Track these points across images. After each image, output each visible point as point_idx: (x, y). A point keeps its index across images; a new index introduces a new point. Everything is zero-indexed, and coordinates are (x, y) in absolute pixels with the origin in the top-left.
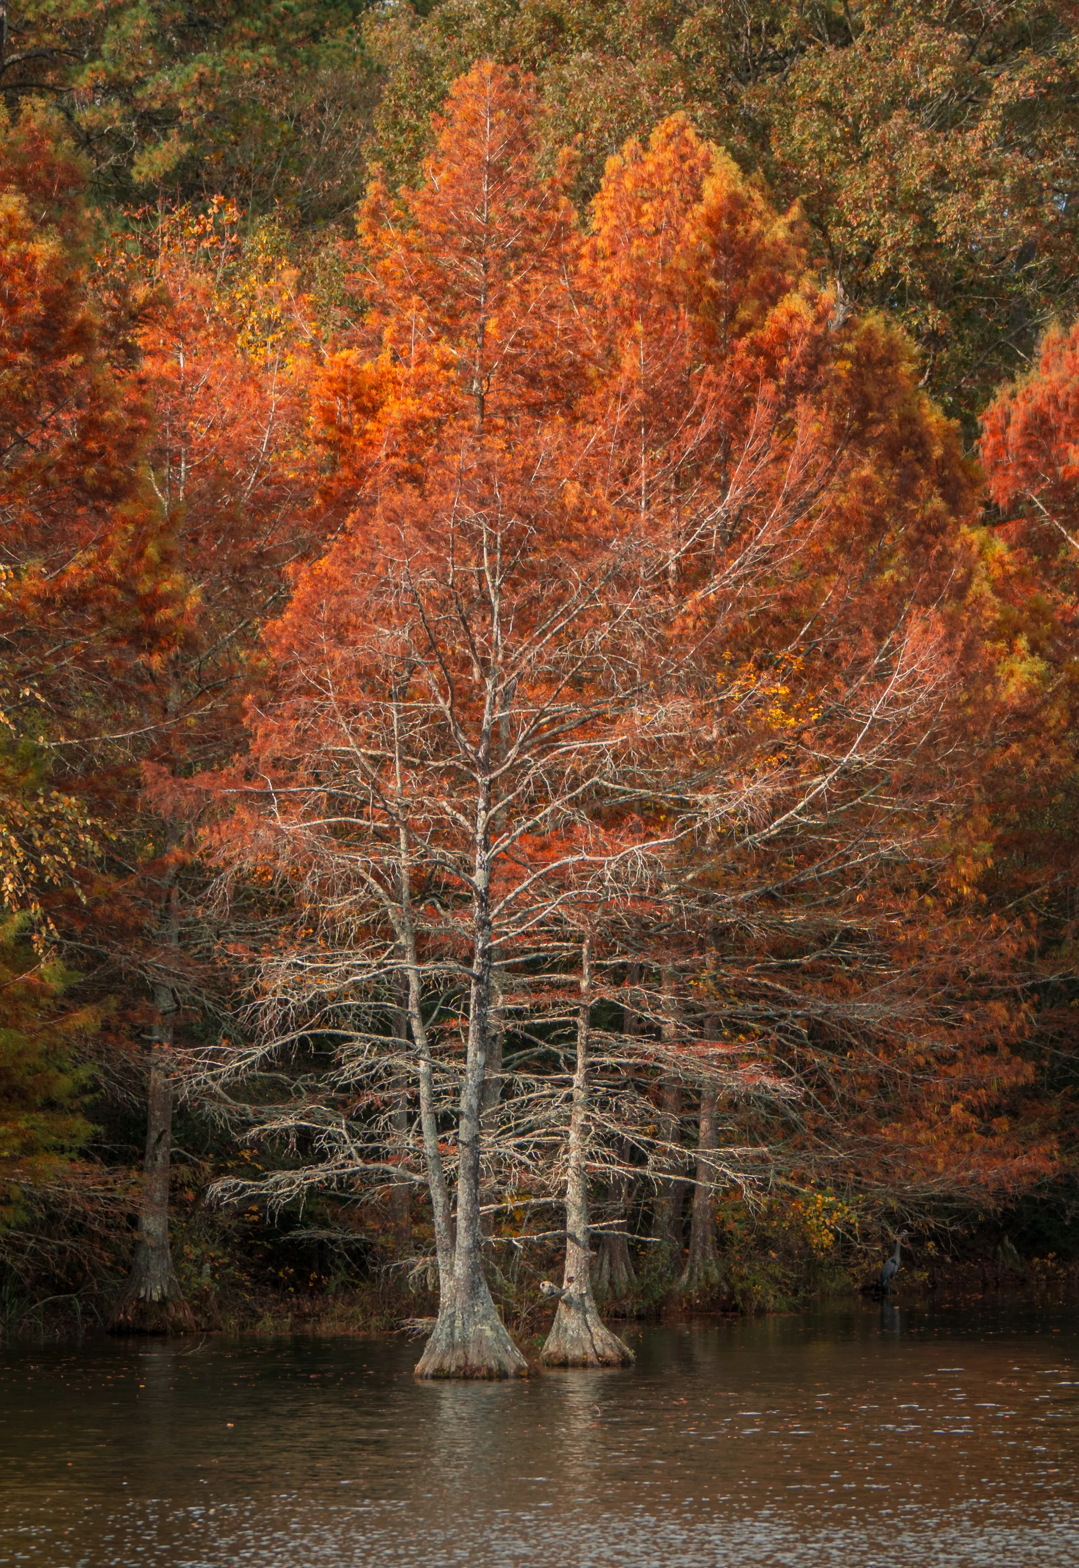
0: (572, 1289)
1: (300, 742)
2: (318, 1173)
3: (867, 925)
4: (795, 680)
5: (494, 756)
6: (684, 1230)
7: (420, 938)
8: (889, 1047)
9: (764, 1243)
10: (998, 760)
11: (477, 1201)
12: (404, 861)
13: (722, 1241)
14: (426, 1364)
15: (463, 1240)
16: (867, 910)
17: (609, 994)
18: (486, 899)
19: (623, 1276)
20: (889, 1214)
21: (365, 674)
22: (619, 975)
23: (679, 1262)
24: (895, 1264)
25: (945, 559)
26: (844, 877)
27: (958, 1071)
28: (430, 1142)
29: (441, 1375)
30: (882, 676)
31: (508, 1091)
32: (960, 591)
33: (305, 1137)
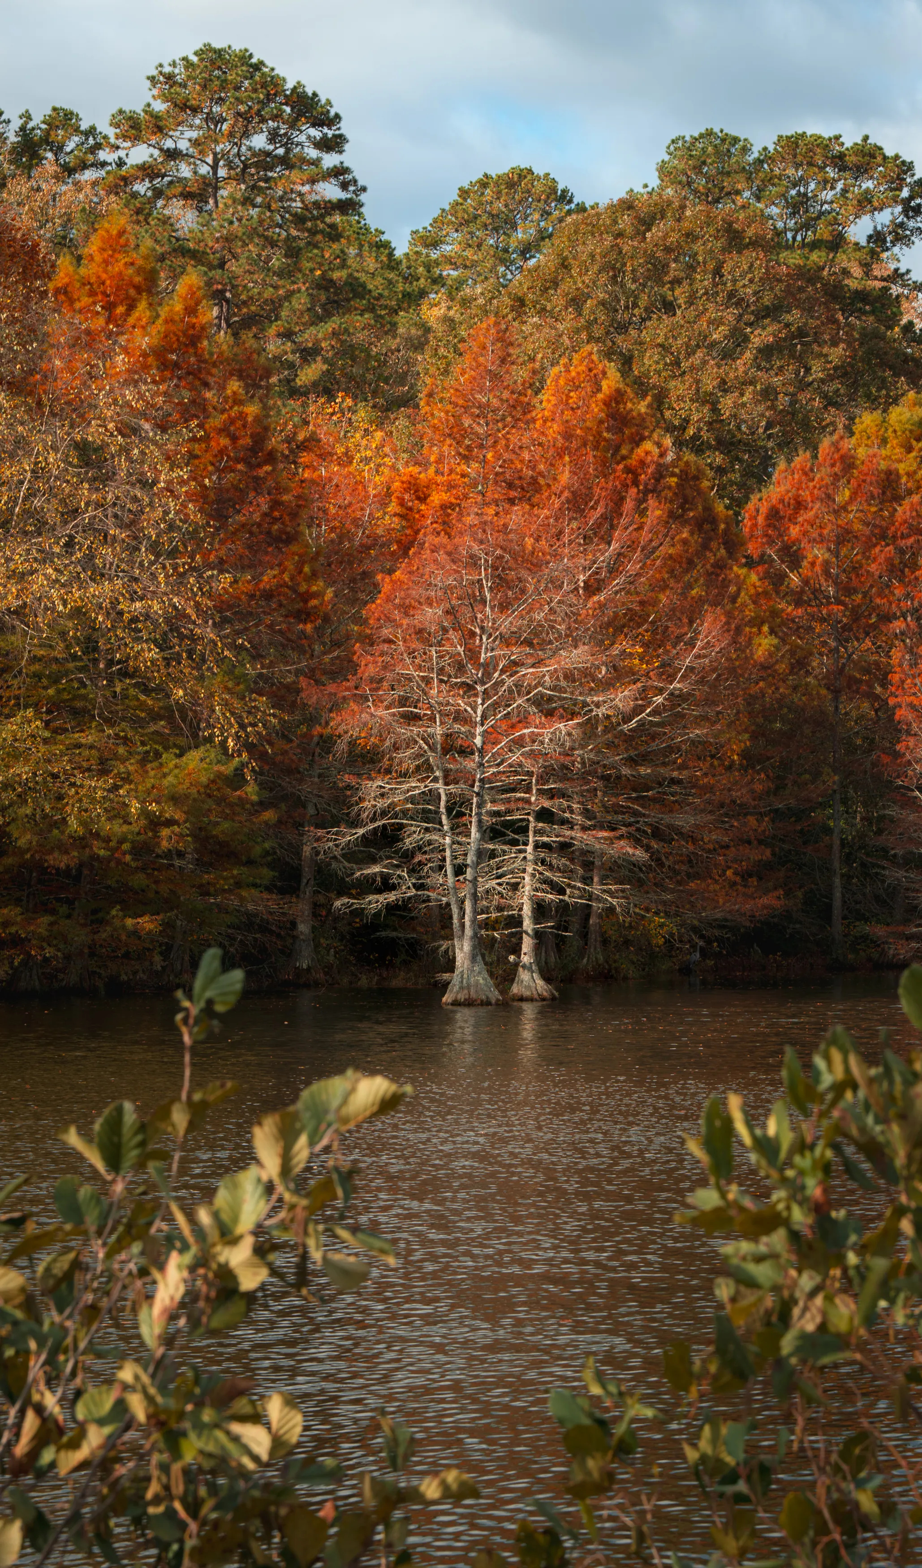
0: (526, 959)
1: (385, 667)
2: (392, 897)
3: (684, 775)
4: (646, 645)
5: (488, 675)
6: (584, 935)
7: (447, 773)
8: (694, 840)
9: (627, 942)
10: (754, 690)
11: (475, 912)
12: (438, 730)
13: (605, 942)
14: (447, 998)
15: (468, 932)
16: (683, 767)
17: (547, 804)
18: (482, 751)
19: (552, 959)
20: (695, 929)
21: (420, 632)
22: (551, 794)
23: (582, 952)
24: (697, 956)
25: (725, 583)
26: (671, 749)
27: (732, 853)
28: (451, 879)
29: (456, 1003)
30: (691, 644)
31: (493, 855)
32: (734, 599)
33: (385, 878)
